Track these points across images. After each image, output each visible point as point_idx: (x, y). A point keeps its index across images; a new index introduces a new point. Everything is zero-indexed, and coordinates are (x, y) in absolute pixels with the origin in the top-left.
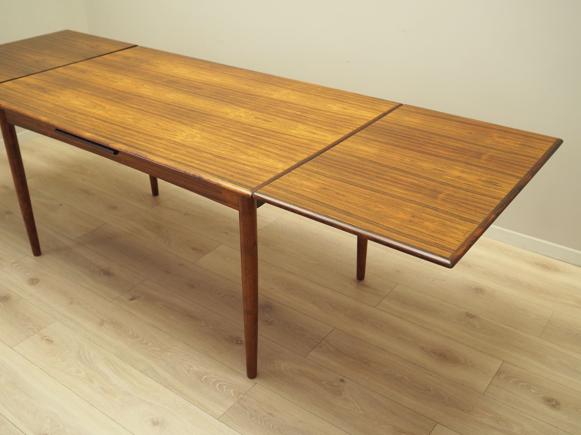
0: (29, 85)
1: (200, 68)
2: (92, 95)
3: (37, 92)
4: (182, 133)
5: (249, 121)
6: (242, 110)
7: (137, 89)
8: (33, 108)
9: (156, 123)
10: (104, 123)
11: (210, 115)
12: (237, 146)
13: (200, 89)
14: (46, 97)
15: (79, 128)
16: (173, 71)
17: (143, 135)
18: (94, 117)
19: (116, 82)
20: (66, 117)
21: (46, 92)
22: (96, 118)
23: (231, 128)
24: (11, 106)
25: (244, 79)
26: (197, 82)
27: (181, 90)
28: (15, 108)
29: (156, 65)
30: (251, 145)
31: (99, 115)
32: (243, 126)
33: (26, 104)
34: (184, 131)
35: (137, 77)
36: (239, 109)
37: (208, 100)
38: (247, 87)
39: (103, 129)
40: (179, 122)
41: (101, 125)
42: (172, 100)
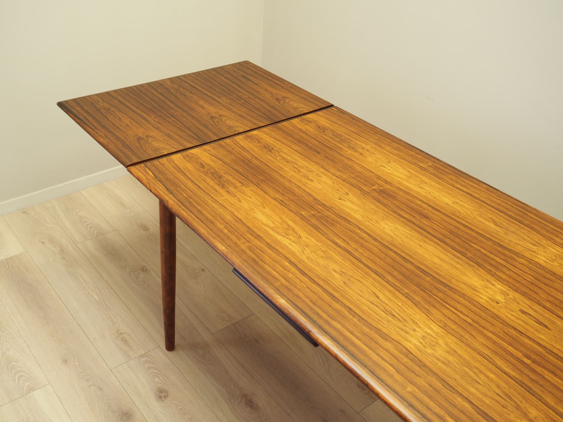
0: (203, 166)
1: (421, 167)
2: (282, 203)
3: (212, 183)
4: (417, 329)
5: (513, 318)
6: (500, 287)
7: (340, 201)
8: (207, 219)
9: (374, 293)
10: (301, 275)
11: (451, 288)
12: (507, 387)
13: (427, 217)
14: (224, 197)
15: (267, 281)
16: (384, 168)
17: (359, 320)
18: (287, 258)
19: (312, 181)
20: (250, 248)
21: (223, 186)
22: (291, 262)
23: (487, 330)
24: (181, 211)
25: (487, 206)
26: (421, 200)
27: (400, 215)
28: (185, 214)
29: (361, 151)
30: (528, 389)
31: (293, 254)
32: (506, 329)
33: (199, 207)
34: (417, 323)
35: (338, 173)
36: (494, 283)
37: (442, 247)
38: (493, 226)
39: (300, 291)
40: (407, 296)
41: (297, 281)
42: (391, 237)
